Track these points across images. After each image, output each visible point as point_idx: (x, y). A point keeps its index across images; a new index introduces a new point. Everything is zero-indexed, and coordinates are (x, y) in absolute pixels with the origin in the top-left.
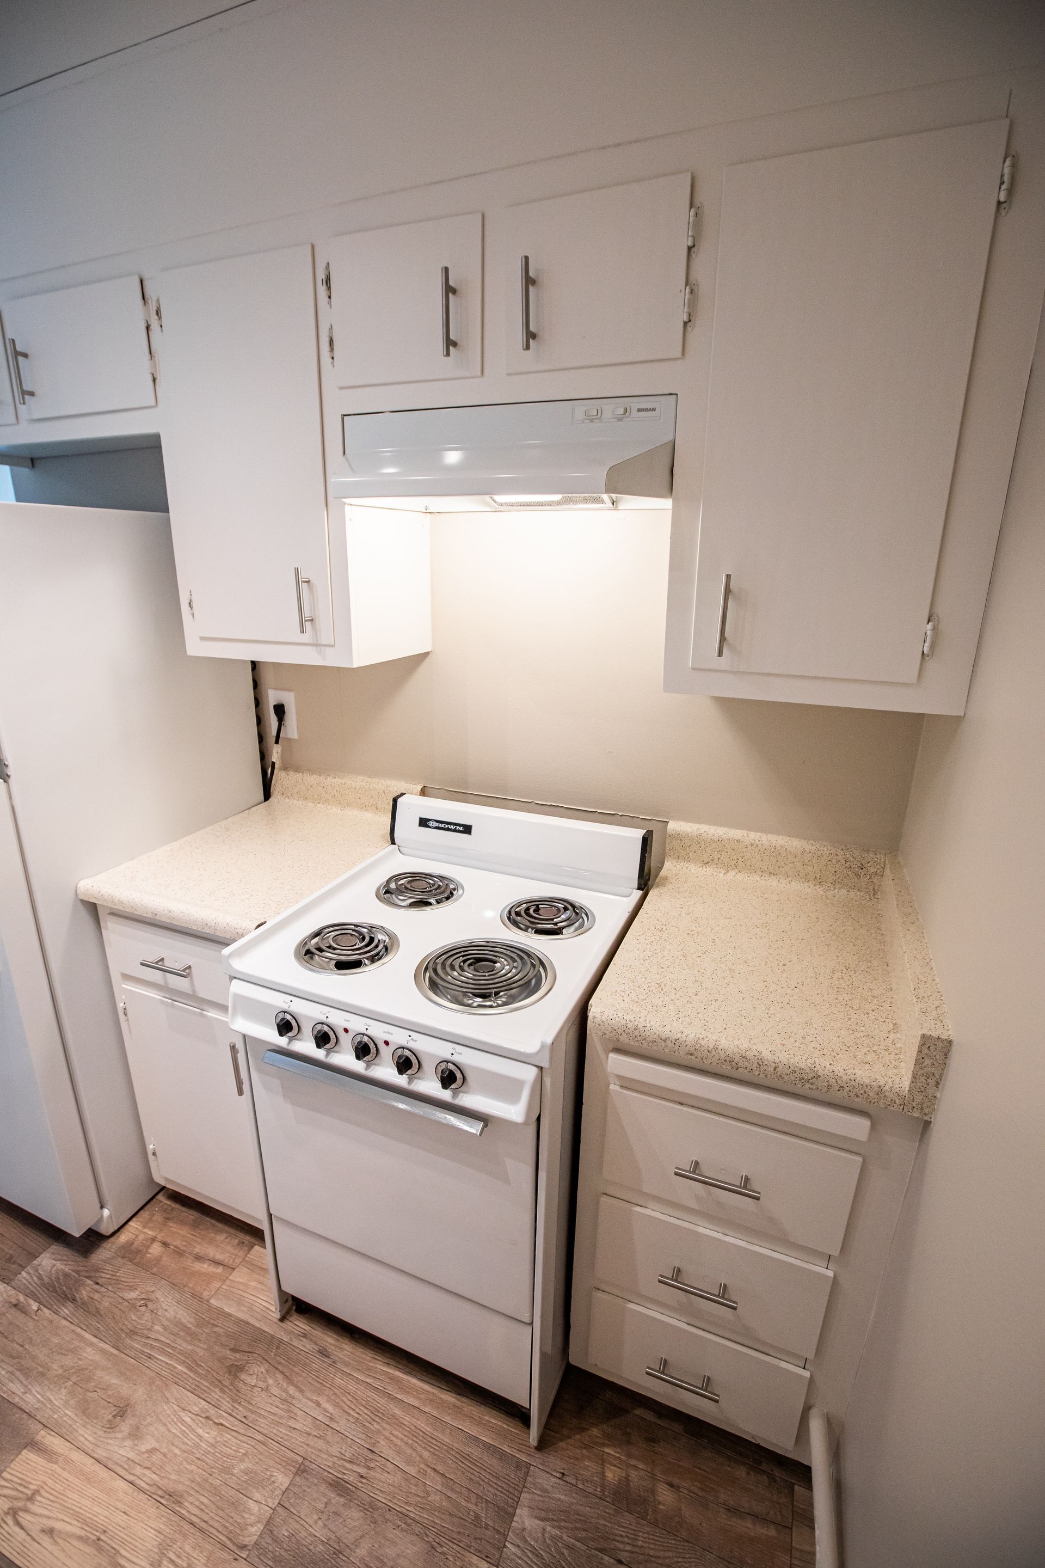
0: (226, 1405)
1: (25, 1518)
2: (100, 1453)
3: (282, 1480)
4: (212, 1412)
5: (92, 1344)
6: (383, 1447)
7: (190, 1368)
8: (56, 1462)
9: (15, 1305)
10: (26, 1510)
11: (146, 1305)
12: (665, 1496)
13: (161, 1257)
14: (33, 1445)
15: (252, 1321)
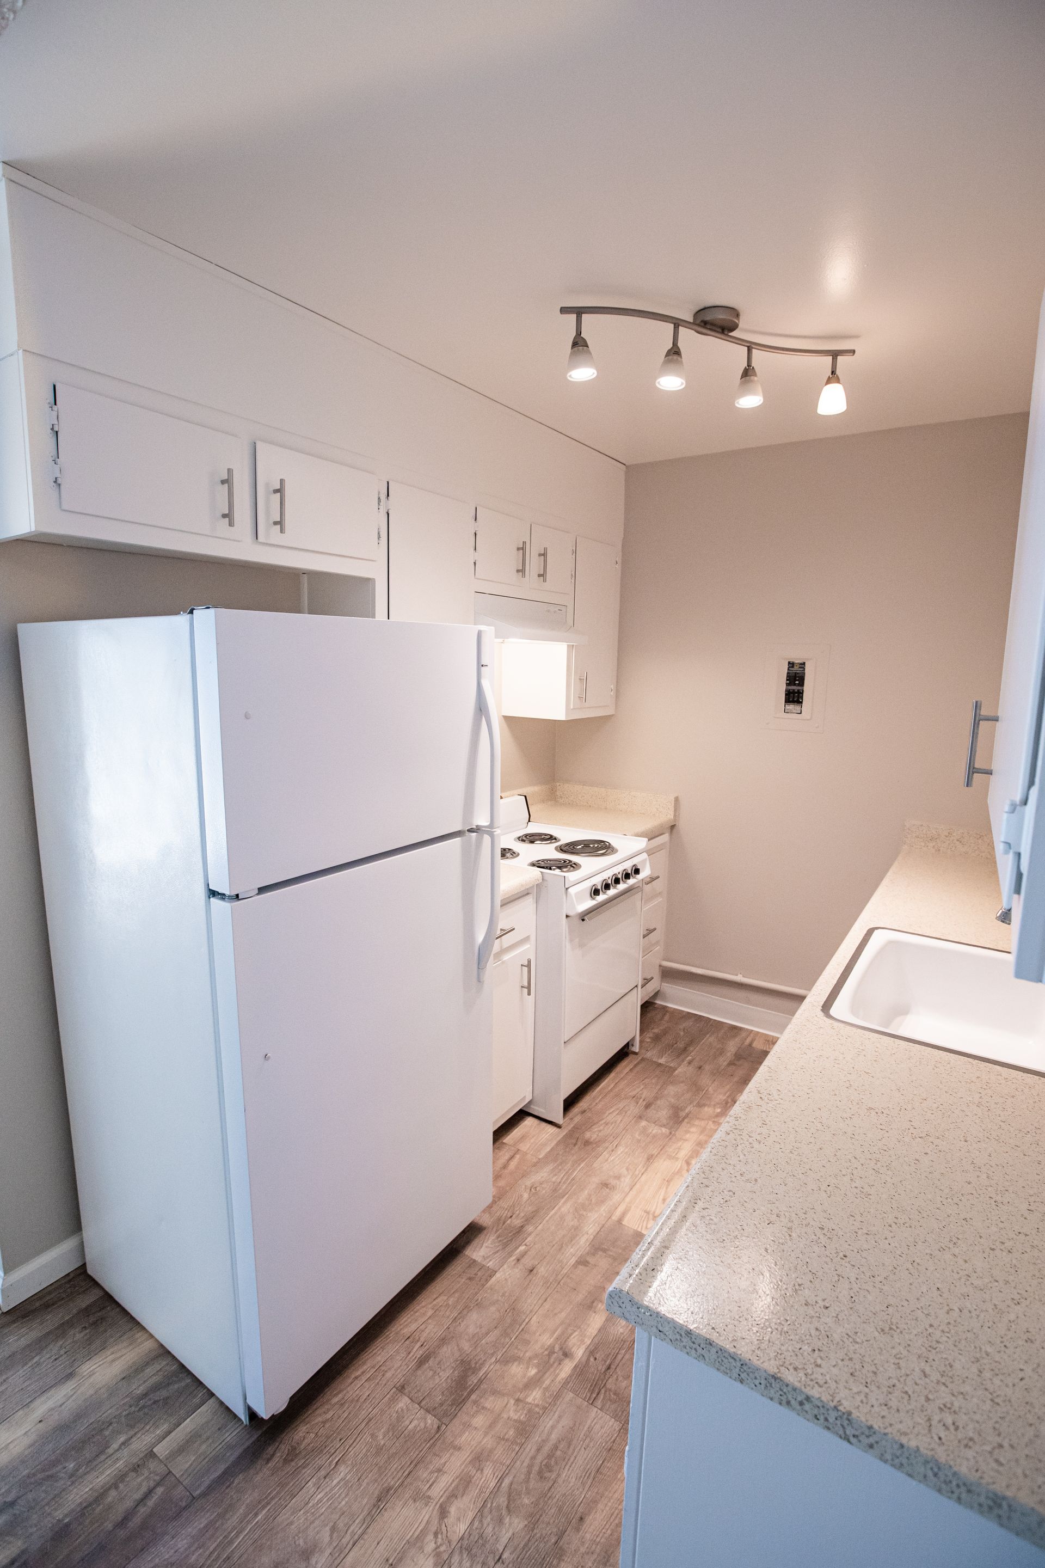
2: (627, 1189)
3: (644, 1123)
4: (609, 1150)
5: (559, 1209)
6: (634, 1093)
7: (584, 1161)
8: (630, 1207)
9: (518, 1260)
10: (654, 1212)
11: (536, 1188)
12: (656, 1031)
13: (497, 1187)
14: (620, 1221)
15: (558, 1139)
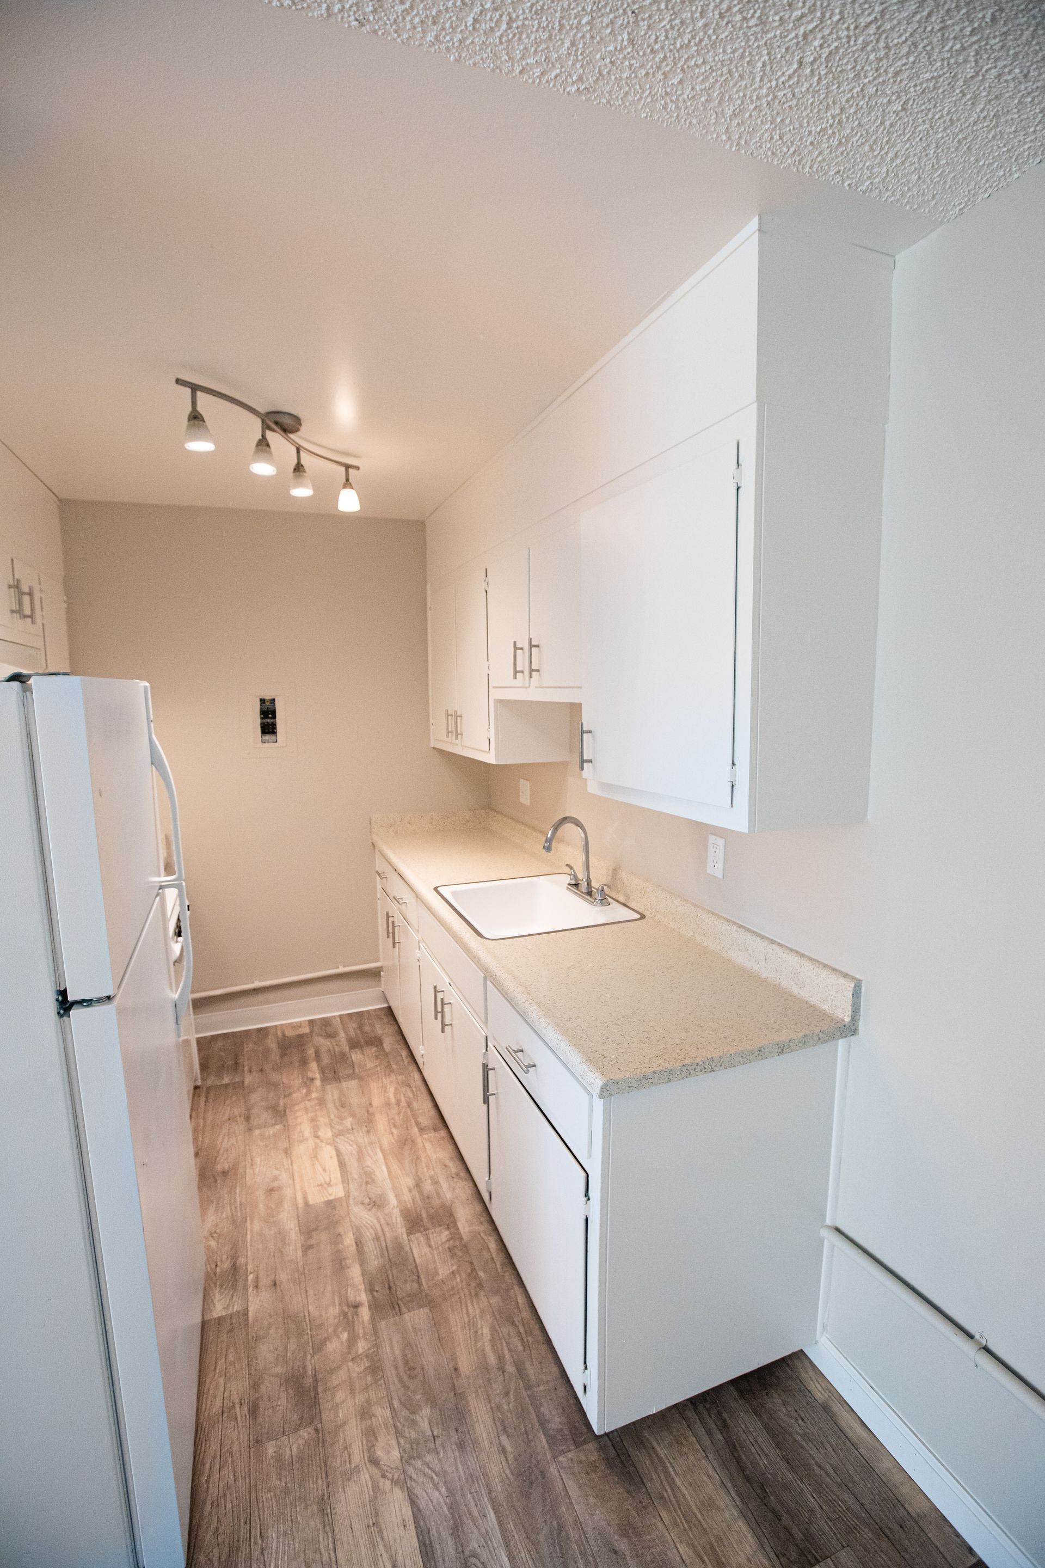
0: (242, 1164)
1: (327, 1180)
3: (257, 1132)
4: (248, 1165)
6: (226, 1117)
7: (235, 1187)
8: (305, 1191)
9: (257, 1287)
